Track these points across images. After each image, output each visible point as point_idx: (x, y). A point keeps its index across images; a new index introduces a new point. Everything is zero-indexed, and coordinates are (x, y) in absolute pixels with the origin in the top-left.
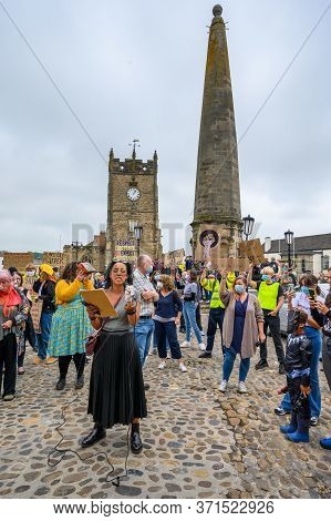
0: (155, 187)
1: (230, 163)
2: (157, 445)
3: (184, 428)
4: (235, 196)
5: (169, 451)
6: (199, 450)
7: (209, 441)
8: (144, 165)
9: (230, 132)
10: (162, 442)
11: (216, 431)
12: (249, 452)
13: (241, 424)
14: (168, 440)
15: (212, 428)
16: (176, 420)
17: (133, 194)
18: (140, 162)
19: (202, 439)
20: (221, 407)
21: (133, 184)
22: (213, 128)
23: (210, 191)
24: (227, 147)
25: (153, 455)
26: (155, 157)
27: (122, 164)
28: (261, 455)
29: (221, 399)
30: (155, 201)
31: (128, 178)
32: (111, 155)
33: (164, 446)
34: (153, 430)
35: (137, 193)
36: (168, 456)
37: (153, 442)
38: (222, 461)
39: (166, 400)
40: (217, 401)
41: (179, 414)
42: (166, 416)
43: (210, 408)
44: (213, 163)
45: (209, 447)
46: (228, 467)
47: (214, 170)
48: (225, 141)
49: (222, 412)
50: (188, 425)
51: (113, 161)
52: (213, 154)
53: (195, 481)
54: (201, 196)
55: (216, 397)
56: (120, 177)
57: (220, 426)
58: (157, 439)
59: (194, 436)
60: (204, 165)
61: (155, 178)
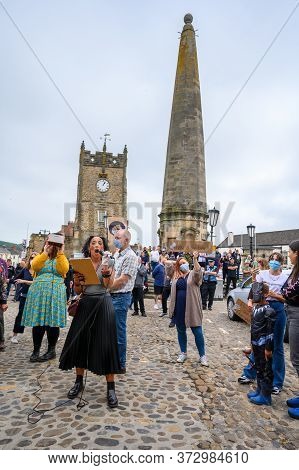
0: (124, 179)
1: (197, 158)
2: (131, 406)
3: (155, 394)
4: (201, 190)
5: (142, 411)
6: (171, 411)
7: (179, 403)
8: (115, 159)
9: (198, 130)
10: (135, 404)
11: (186, 397)
12: (217, 412)
13: (209, 391)
14: (141, 403)
15: (182, 393)
16: (148, 387)
17: (103, 186)
18: (110, 155)
19: (174, 403)
20: (189, 377)
21: (103, 176)
22: (182, 125)
23: (178, 184)
24: (195, 143)
25: (128, 414)
26: (125, 151)
27: (92, 156)
28: (228, 414)
29: (189, 371)
30: (124, 192)
31: (98, 170)
32: (83, 147)
33: (138, 408)
34: (127, 395)
35: (107, 185)
36: (142, 415)
37: (127, 404)
38: (193, 419)
39: (138, 370)
40: (186, 372)
41: (151, 383)
42: (139, 384)
43: (180, 378)
44: (181, 158)
45: (180, 409)
46: (198, 424)
47: (181, 164)
48: (193, 138)
49: (190, 381)
50: (159, 391)
51: (84, 153)
52: (181, 149)
53: (168, 434)
54: (169, 188)
55: (184, 369)
56: (91, 169)
57: (189, 392)
58: (131, 402)
59: (165, 399)
60: (172, 160)
61: (124, 172)
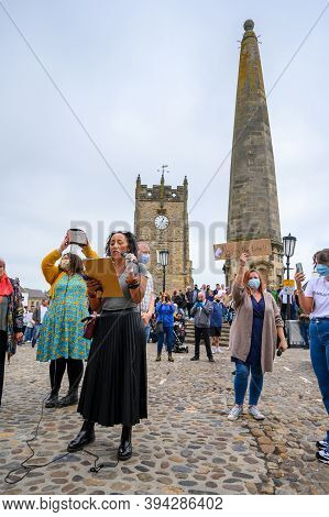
0: (185, 214)
1: (267, 180)
2: (158, 467)
3: (197, 453)
4: (273, 216)
5: (172, 476)
6: (214, 477)
7: (229, 467)
8: (174, 191)
9: (266, 147)
10: (164, 466)
11: (240, 459)
13: (277, 452)
14: (172, 464)
15: (236, 454)
16: (188, 443)
17: (161, 221)
18: (168, 188)
19: (221, 466)
20: (250, 433)
21: (162, 212)
23: (245, 211)
25: (149, 478)
26: (186, 182)
27: (149, 191)
29: (251, 425)
31: (156, 205)
32: (138, 181)
33: (166, 470)
34: (156, 452)
35: (166, 221)
37: (152, 465)
39: (180, 422)
40: (246, 427)
41: (194, 438)
42: (176, 438)
43: (236, 434)
44: (247, 180)
45: (229, 475)
47: (247, 188)
48: (260, 156)
49: (250, 438)
50: (203, 448)
51: (140, 187)
52: (246, 171)
54: (234, 216)
55: (245, 423)
56: (148, 204)
57: (247, 452)
58: (158, 463)
59: (210, 461)
60: (237, 183)
61: (185, 205)
